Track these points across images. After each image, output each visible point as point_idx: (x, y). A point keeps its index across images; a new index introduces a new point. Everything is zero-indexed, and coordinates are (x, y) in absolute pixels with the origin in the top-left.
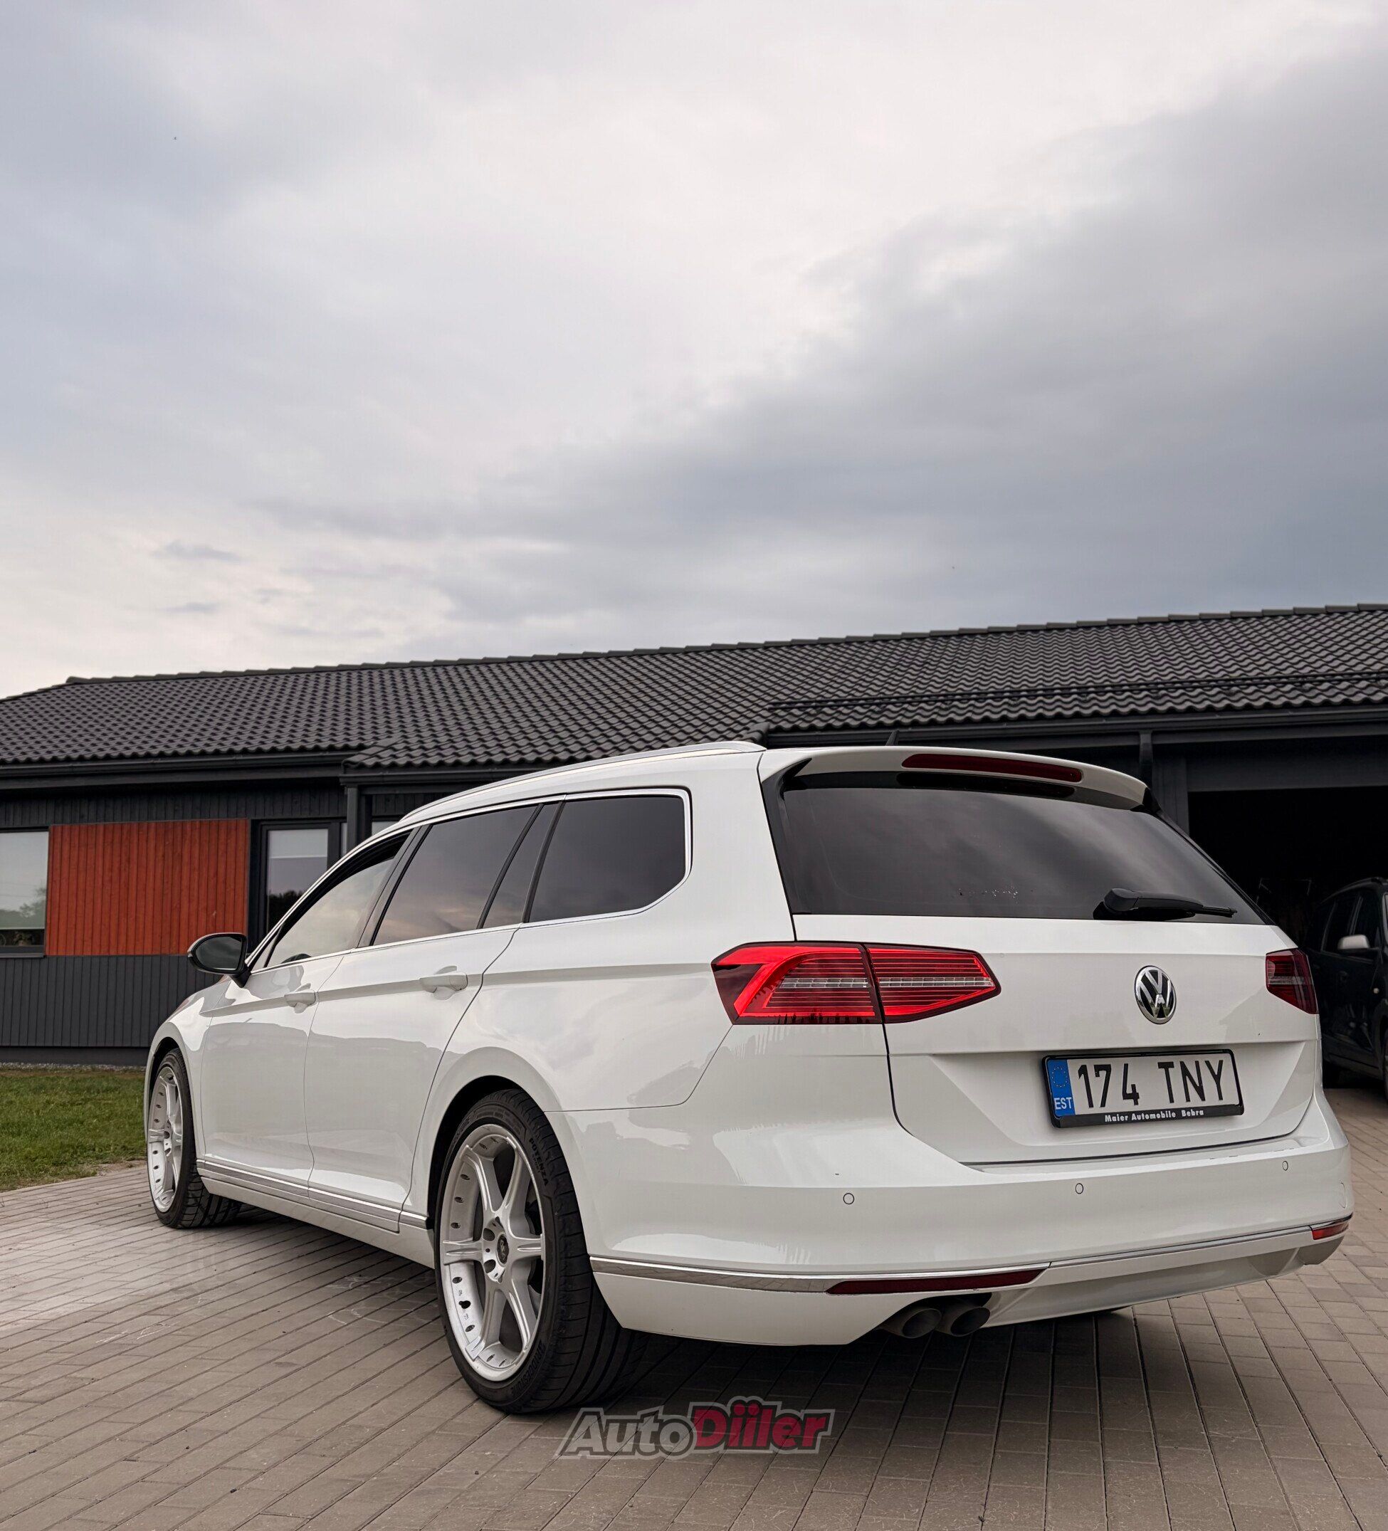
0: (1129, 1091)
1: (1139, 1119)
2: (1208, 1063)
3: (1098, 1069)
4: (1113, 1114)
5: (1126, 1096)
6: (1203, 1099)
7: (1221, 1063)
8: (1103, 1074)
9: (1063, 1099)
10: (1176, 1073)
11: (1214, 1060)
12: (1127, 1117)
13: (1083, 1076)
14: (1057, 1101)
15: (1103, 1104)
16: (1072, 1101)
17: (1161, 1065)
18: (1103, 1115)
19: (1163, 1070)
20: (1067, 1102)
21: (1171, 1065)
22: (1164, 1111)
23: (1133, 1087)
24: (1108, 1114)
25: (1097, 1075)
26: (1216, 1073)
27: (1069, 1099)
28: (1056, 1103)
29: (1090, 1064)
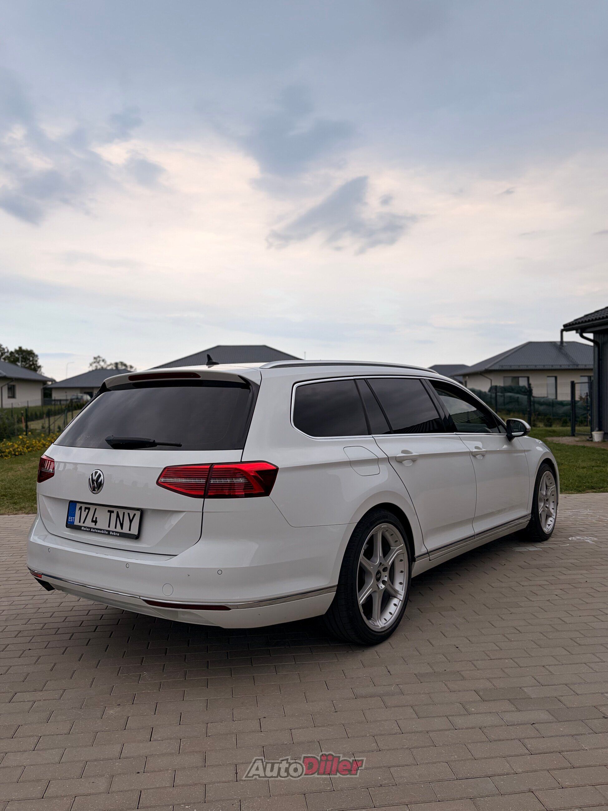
0: (94, 519)
1: (94, 531)
2: (129, 514)
3: (86, 508)
4: (85, 527)
5: (93, 521)
6: (122, 529)
7: (135, 515)
8: (87, 511)
9: (72, 518)
10: (114, 516)
11: (132, 513)
12: (89, 529)
13: (80, 510)
14: (70, 518)
15: (84, 523)
16: (74, 519)
17: (109, 511)
18: (81, 527)
19: (109, 513)
20: (73, 519)
21: (113, 512)
22: (104, 530)
23: (96, 518)
24: (83, 526)
25: (85, 511)
26: (131, 519)
27: (74, 518)
28: (69, 519)
29: (84, 506)
